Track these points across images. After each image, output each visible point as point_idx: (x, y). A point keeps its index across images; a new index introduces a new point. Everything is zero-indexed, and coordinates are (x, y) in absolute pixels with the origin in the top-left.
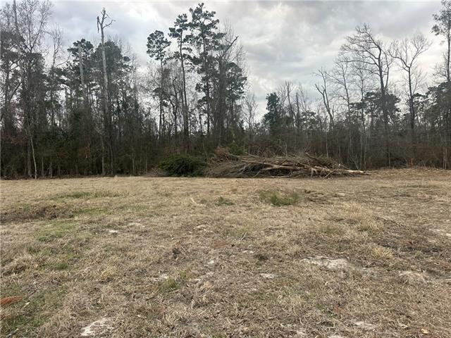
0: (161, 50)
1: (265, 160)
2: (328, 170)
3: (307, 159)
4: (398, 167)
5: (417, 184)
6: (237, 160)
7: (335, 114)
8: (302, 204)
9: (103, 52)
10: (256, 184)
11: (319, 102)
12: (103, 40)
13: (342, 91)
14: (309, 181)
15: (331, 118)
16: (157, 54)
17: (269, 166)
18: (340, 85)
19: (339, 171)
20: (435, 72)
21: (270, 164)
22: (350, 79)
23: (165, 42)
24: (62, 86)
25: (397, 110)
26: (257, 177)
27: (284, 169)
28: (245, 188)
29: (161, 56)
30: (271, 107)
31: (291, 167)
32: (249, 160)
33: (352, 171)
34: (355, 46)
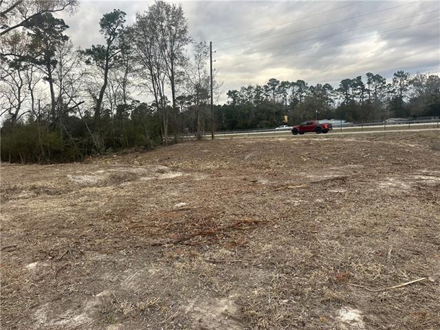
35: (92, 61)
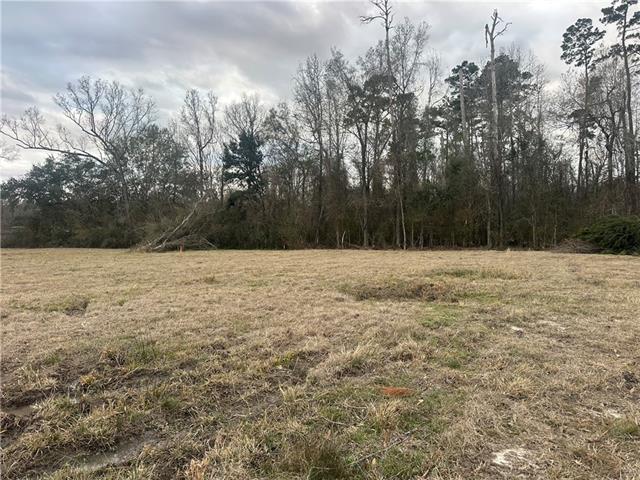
0: (586, 48)
9: (493, 74)
12: (492, 56)
16: (578, 57)
23: (594, 34)
24: (436, 130)
29: (586, 58)
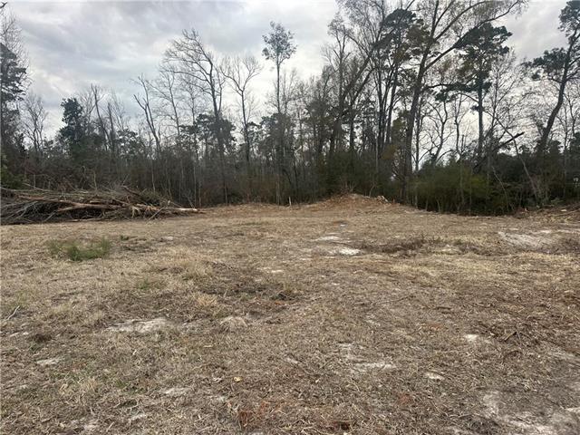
1: (62, 196)
2: (155, 208)
3: (125, 194)
4: (234, 204)
5: (251, 222)
6: (12, 195)
7: (162, 137)
8: (116, 255)
10: (44, 232)
11: (140, 119)
13: (169, 109)
14: (129, 223)
15: (158, 142)
17: (68, 205)
18: (166, 101)
19: (168, 210)
20: (266, 101)
21: (70, 201)
22: (178, 94)
25: (233, 139)
26: (49, 221)
27: (93, 209)
28: (25, 239)
30: (71, 119)
31: (103, 206)
32: (34, 196)
33: (184, 209)
34: (182, 54)
35: (541, 74)
